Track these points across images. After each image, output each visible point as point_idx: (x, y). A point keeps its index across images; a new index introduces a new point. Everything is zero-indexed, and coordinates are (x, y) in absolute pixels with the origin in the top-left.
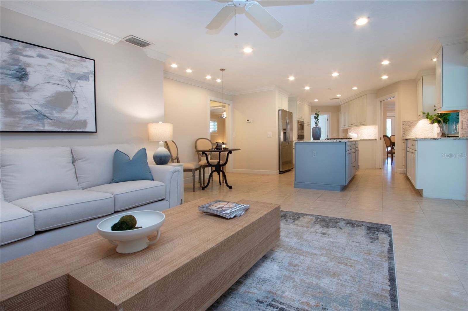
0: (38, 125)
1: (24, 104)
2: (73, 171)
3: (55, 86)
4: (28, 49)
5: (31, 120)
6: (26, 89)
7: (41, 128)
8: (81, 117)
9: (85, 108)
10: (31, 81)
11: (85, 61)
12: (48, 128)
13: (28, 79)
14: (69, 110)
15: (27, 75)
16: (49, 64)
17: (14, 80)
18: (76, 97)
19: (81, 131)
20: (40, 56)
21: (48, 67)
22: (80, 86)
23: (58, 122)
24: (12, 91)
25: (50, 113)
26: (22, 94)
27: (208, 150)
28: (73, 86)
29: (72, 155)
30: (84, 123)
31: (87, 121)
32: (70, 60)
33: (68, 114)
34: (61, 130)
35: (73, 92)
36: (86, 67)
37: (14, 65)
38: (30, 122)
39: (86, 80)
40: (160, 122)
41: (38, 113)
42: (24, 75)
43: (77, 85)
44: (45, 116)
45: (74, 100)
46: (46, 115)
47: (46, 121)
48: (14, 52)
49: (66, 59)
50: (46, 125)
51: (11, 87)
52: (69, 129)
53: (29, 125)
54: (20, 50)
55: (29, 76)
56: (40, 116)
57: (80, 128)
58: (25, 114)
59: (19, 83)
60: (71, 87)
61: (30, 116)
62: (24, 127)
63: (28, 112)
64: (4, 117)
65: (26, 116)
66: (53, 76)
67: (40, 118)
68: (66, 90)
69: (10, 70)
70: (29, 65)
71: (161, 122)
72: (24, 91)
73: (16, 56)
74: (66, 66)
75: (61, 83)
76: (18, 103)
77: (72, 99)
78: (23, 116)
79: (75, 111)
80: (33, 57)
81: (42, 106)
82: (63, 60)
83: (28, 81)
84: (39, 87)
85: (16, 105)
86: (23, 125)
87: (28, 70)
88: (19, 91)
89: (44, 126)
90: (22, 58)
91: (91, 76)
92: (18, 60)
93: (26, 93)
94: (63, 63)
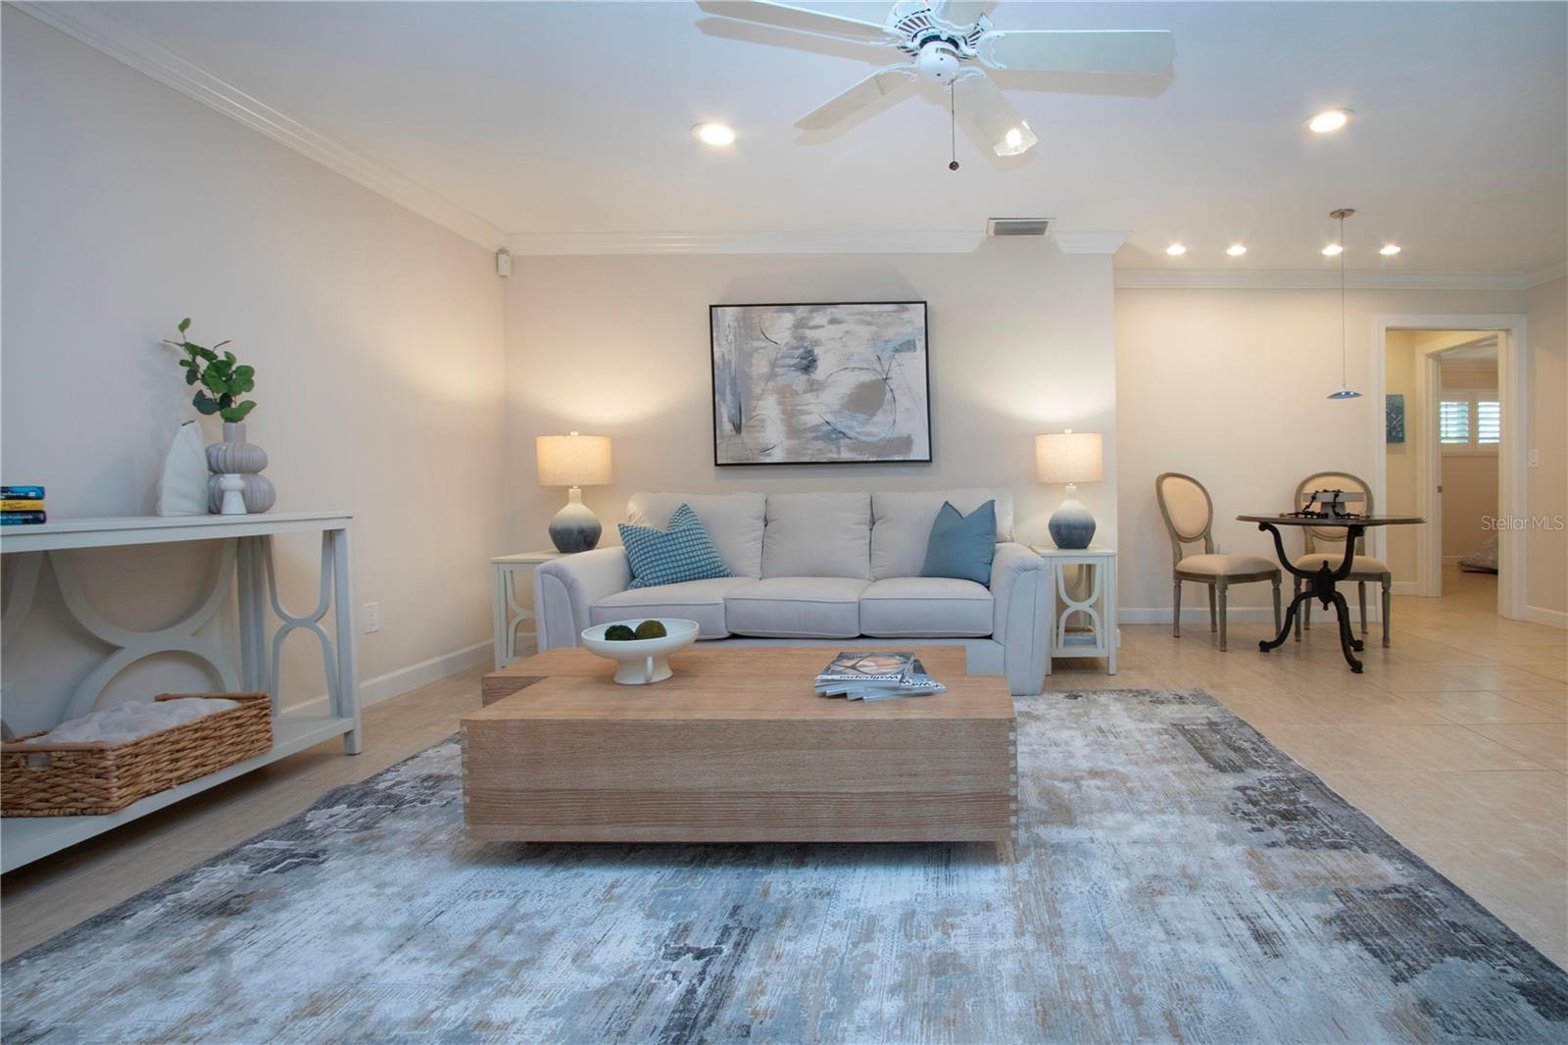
0: (831, 451)
1: (811, 413)
2: (867, 540)
3: (857, 373)
4: (815, 314)
5: (820, 442)
6: (814, 387)
7: (834, 456)
8: (902, 430)
9: (908, 409)
10: (820, 373)
11: (907, 309)
12: (846, 456)
13: (816, 368)
14: (879, 417)
15: (815, 361)
16: (847, 332)
17: (799, 373)
18: (891, 390)
19: (901, 458)
20: (834, 321)
21: (844, 339)
22: (899, 365)
23: (860, 446)
24: (795, 393)
25: (850, 428)
26: (809, 397)
27: (1278, 517)
28: (886, 368)
29: (872, 508)
30: (907, 442)
31: (913, 437)
32: (880, 314)
33: (878, 428)
34: (865, 459)
35: (887, 379)
36: (910, 322)
37: (797, 348)
38: (819, 444)
39: (909, 349)
40: (1066, 431)
41: (830, 428)
42: (810, 362)
43: (894, 363)
44: (841, 432)
45: (889, 396)
46: (843, 430)
47: (843, 442)
48: (799, 325)
49: (872, 314)
50: (842, 449)
51: (794, 387)
52: (879, 457)
53: (819, 450)
54: (806, 319)
55: (819, 362)
56: (835, 435)
57: (900, 453)
58: (814, 431)
59: (804, 377)
60: (883, 370)
61: (820, 434)
62: (813, 455)
63: (816, 428)
64: (787, 438)
65: (814, 434)
66: (852, 354)
67: (834, 436)
68: (874, 378)
69: (793, 358)
70: (817, 343)
71: (1070, 431)
72: (811, 391)
73: (801, 331)
74: (874, 328)
75: (865, 366)
76: (803, 413)
77: (885, 395)
78: (810, 435)
79: (891, 418)
80: (823, 327)
81: (836, 413)
82: (869, 318)
83: (817, 372)
84: (832, 379)
85: (803, 417)
86: (810, 452)
87: (817, 351)
88: (805, 392)
89: (839, 453)
90: (808, 333)
91: (920, 340)
92: (802, 338)
93: (814, 393)
94: (869, 324)
